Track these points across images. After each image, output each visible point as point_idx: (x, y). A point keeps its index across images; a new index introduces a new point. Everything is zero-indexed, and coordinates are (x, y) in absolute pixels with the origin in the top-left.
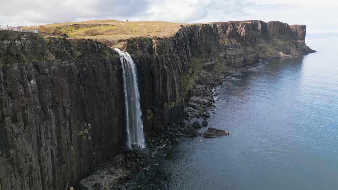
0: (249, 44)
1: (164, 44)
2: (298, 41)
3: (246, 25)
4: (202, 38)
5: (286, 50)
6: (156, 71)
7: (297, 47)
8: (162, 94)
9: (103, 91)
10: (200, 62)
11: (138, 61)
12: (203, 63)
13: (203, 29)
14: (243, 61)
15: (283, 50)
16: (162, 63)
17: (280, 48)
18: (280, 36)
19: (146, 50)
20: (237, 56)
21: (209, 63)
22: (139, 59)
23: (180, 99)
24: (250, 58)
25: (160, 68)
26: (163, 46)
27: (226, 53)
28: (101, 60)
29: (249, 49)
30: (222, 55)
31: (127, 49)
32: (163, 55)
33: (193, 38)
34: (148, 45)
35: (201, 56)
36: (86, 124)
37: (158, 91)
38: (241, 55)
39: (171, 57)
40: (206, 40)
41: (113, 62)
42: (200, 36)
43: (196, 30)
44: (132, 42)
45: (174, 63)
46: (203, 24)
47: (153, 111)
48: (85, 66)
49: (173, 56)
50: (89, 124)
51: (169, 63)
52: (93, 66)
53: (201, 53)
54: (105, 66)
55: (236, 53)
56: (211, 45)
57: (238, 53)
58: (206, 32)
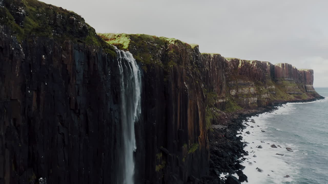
0: (262, 83)
1: (184, 51)
2: (307, 86)
3: (257, 63)
4: (214, 70)
5: (297, 94)
6: (173, 89)
7: (306, 91)
8: (180, 128)
9: (79, 110)
10: (212, 98)
11: (146, 69)
12: (215, 100)
13: (215, 60)
14: (257, 102)
15: (294, 94)
16: (182, 77)
17: (291, 92)
18: (290, 79)
19: (158, 56)
20: (251, 96)
21: (221, 101)
22: (148, 66)
23: (203, 139)
24: (264, 99)
25: (179, 85)
26: (183, 54)
27: (237, 91)
28: (81, 48)
29: (261, 89)
30: (233, 92)
31: (128, 47)
32: (182, 66)
33: (203, 69)
34: (161, 50)
35: (212, 91)
36: (34, 177)
37: (173, 122)
38: (254, 95)
39: (193, 72)
40: (218, 73)
41: (104, 58)
42: (211, 67)
43: (206, 61)
44: (138, 40)
45: (197, 82)
46: (215, 55)
47: (165, 155)
48: (45, 52)
49: (195, 72)
50: (41, 178)
51: (191, 79)
52: (63, 56)
53: (212, 88)
54: (89, 63)
55: (249, 92)
56: (223, 80)
57: (251, 92)
58: (218, 63)
